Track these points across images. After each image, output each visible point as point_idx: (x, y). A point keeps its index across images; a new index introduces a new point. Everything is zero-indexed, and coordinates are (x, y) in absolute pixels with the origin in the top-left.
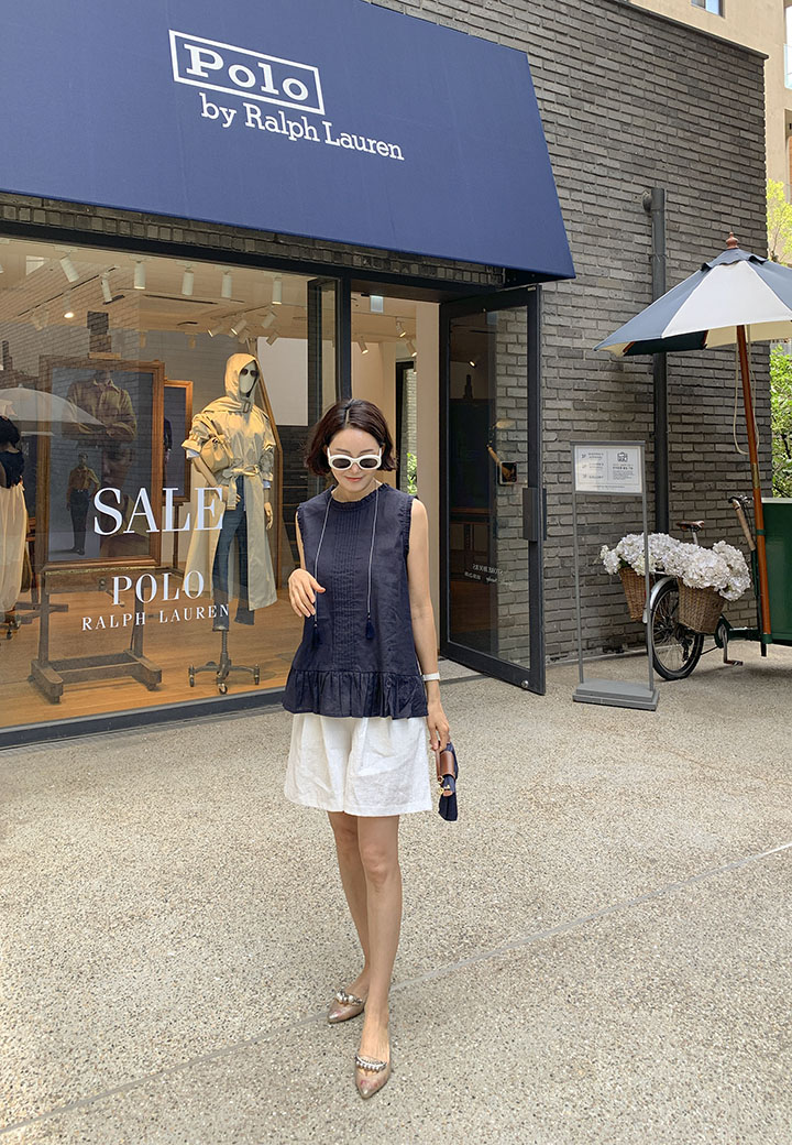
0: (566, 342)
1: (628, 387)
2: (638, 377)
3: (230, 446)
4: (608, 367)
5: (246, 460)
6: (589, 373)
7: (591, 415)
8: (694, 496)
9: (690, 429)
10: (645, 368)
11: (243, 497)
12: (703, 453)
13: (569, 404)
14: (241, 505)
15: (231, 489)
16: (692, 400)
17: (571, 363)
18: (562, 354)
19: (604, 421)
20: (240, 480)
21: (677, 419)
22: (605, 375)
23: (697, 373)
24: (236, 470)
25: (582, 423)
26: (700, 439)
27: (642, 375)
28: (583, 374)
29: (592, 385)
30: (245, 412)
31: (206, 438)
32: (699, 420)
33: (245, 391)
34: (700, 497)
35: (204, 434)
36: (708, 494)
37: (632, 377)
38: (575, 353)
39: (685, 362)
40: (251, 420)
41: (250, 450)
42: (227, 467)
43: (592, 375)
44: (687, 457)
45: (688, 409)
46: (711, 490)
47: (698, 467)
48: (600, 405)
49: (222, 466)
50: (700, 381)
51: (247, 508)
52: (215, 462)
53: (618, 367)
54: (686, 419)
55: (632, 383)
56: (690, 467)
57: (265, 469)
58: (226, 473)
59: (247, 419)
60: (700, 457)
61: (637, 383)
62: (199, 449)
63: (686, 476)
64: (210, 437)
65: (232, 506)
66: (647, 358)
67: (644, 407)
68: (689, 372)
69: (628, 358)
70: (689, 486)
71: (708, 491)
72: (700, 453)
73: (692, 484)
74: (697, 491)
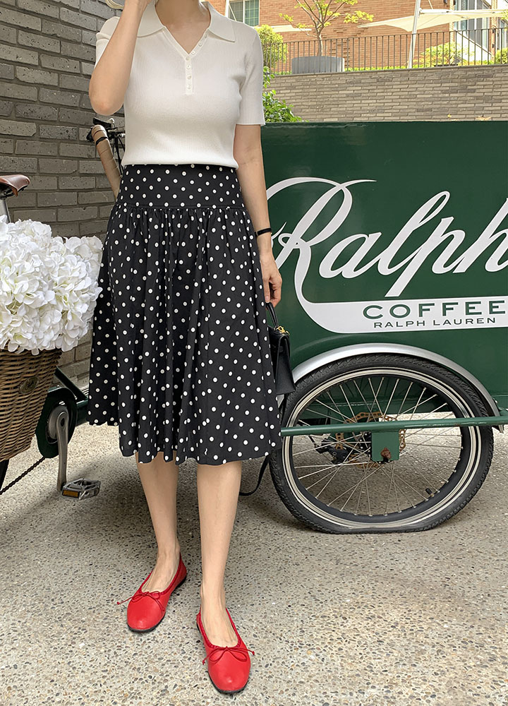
8: (37, 147)
12: (60, 72)
26: (52, 46)
34: (49, 149)
36: (63, 146)
44: (25, 74)
46: (69, 141)
47: (47, 96)
56: (31, 94)
60: (52, 79)
63: (23, 110)
70: (27, 129)
71: (64, 140)
72: (50, 71)
73: (34, 125)
74: (43, 139)
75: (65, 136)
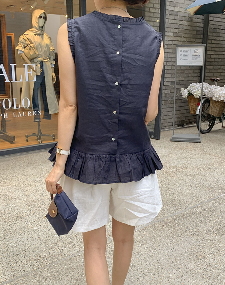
0: (172, 8)
1: (194, 28)
2: (198, 25)
3: (36, 48)
4: (187, 20)
5: (43, 55)
6: (180, 22)
7: (180, 39)
8: (213, 71)
9: (214, 45)
10: (200, 21)
11: (43, 70)
13: (172, 34)
14: (42, 73)
15: (38, 66)
16: (216, 34)
17: (173, 17)
18: (170, 13)
19: (184, 41)
20: (42, 63)
21: (210, 42)
22: (186, 23)
23: (219, 24)
24: (39, 59)
25: (176, 42)
26: (217, 49)
27: (200, 24)
28: (178, 22)
29: (181, 27)
30: (41, 35)
31: (26, 45)
32: (218, 42)
33: (41, 25)
34: (216, 71)
35: (25, 44)
37: (196, 24)
38: (175, 13)
39: (215, 19)
40: (44, 39)
41: (45, 51)
42: (36, 58)
43: (181, 23)
44: (212, 56)
45: (214, 38)
46: (219, 69)
47: (216, 60)
48: (183, 35)
49: (33, 57)
50: (219, 27)
51: (45, 75)
52: (30, 55)
53: (191, 20)
54: (213, 42)
55: (195, 26)
56: (213, 60)
57: (51, 59)
58: (35, 60)
59: (42, 38)
61: (198, 27)
62: (23, 50)
63: (211, 64)
64: (27, 45)
65: (39, 73)
66: (201, 17)
67: (199, 36)
68: (216, 23)
69: (194, 16)
70: (212, 67)
71: (218, 69)
72: (217, 55)
73: (213, 66)
74: (214, 69)
75: (219, 68)
